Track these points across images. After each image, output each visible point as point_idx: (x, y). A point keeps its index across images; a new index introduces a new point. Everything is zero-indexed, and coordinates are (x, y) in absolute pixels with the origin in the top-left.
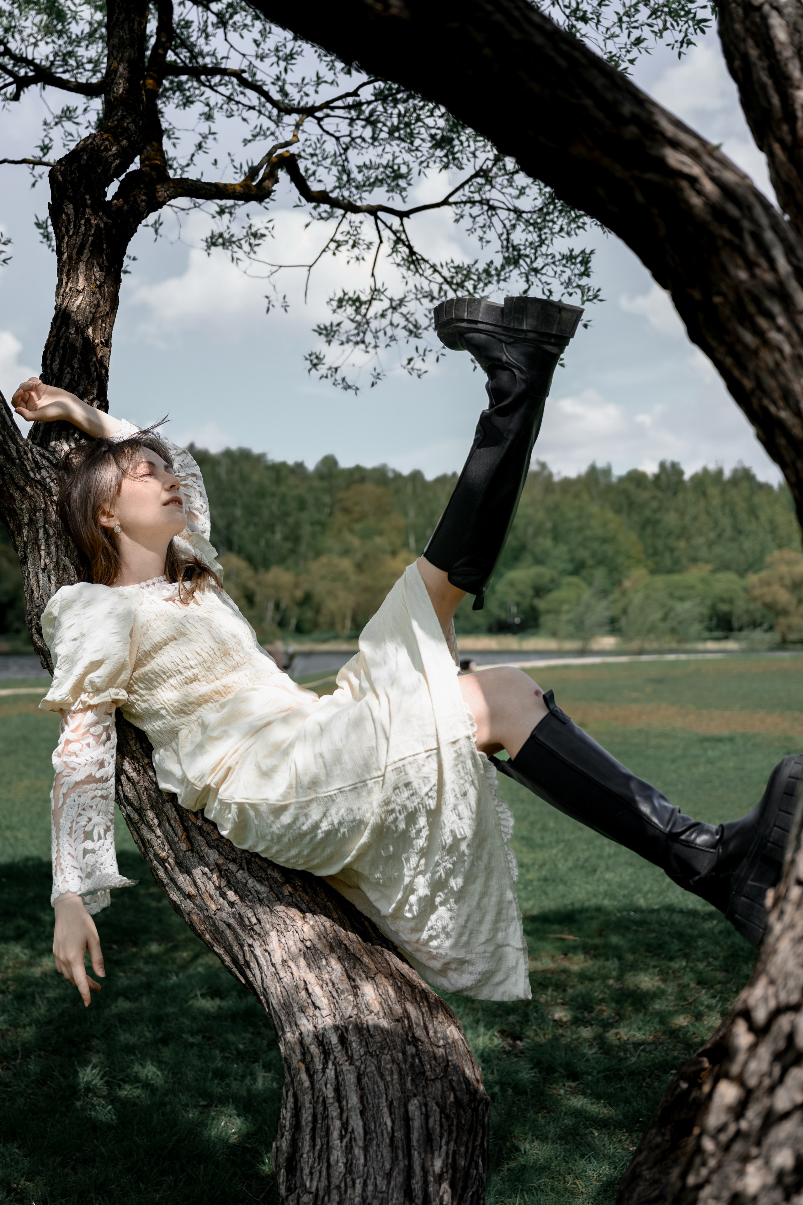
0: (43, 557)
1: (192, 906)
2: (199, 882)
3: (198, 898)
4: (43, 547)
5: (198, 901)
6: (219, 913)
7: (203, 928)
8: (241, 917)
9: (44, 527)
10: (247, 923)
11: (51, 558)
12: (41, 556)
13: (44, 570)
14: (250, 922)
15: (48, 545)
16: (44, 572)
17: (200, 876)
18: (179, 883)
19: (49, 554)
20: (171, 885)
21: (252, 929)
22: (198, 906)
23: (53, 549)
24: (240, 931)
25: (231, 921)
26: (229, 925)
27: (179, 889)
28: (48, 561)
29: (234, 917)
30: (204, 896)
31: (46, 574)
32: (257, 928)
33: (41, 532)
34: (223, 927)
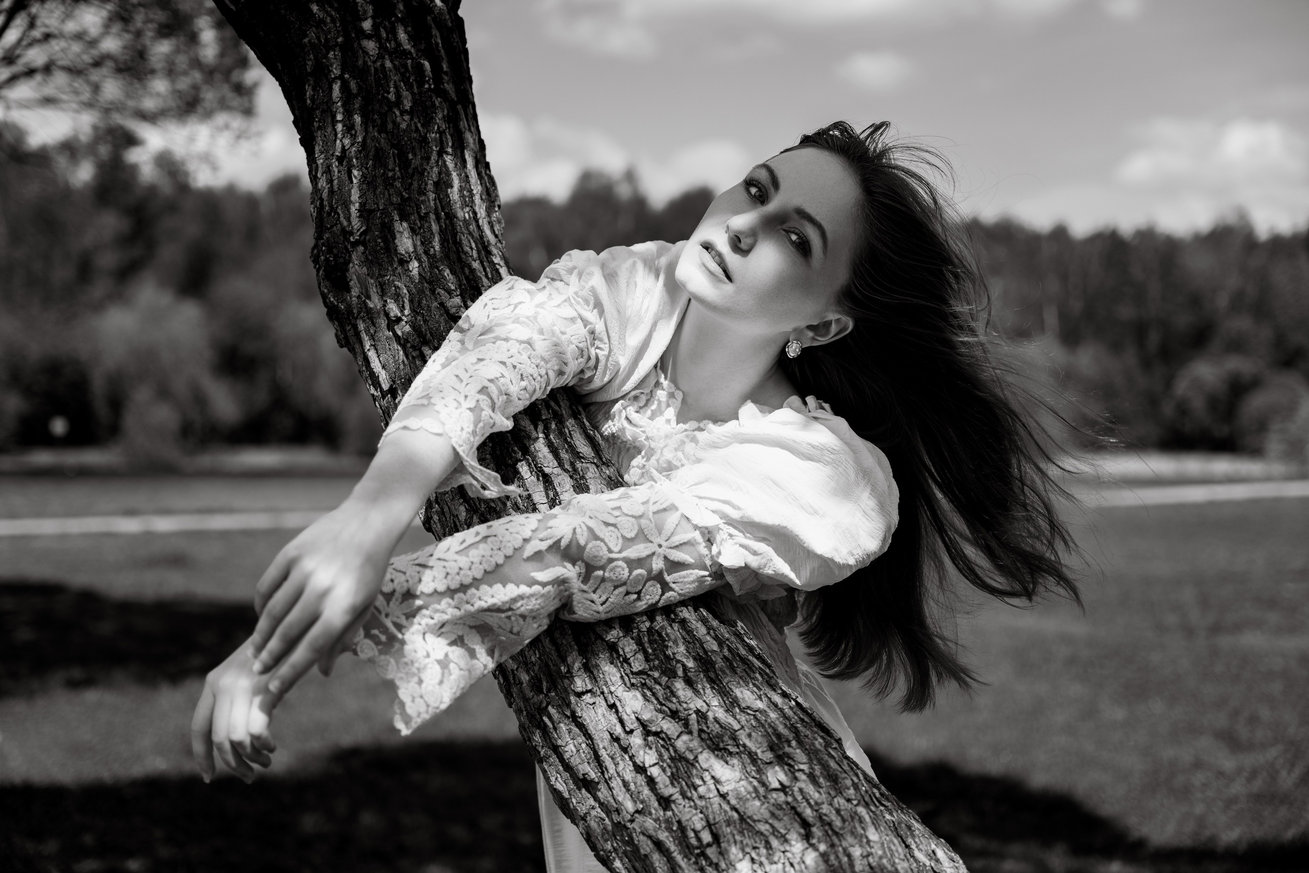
0: (339, 136)
1: (592, 802)
2: (603, 753)
3: (602, 787)
4: (339, 117)
5: (603, 793)
6: (639, 818)
7: (609, 846)
8: (682, 828)
9: (341, 77)
10: (694, 841)
11: (354, 137)
12: (336, 135)
13: (340, 160)
14: (699, 839)
15: (348, 114)
16: (341, 163)
17: (606, 743)
18: (566, 756)
19: (349, 128)
20: (554, 759)
21: (703, 854)
22: (601, 805)
23: (358, 119)
24: (679, 858)
25: (663, 836)
26: (659, 845)
27: (568, 767)
28: (347, 142)
29: (669, 829)
30: (613, 784)
31: (344, 168)
32: (711, 852)
33: (336, 88)
34: (646, 846)
